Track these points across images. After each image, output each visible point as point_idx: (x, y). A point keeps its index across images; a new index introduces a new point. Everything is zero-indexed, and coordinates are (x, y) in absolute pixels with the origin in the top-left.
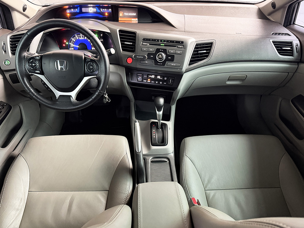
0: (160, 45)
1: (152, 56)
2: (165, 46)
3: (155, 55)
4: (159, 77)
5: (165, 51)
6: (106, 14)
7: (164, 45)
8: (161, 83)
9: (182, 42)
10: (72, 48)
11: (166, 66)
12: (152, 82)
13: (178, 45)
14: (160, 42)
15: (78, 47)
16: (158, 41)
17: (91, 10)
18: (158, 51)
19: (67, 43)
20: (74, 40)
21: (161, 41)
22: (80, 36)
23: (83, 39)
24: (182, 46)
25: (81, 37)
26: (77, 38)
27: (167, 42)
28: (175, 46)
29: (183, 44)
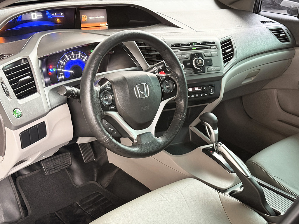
0: (191, 49)
1: (188, 64)
2: (197, 49)
3: (191, 62)
4: (197, 89)
5: (200, 55)
6: (58, 20)
7: (195, 48)
8: (202, 95)
9: (214, 43)
10: (62, 76)
11: (206, 72)
12: (192, 96)
13: (210, 46)
14: (190, 46)
15: (72, 72)
16: (188, 45)
18: (193, 56)
19: (54, 70)
20: (64, 64)
21: (192, 44)
22: (72, 56)
23: (77, 59)
24: (215, 47)
25: (74, 57)
26: (68, 59)
27: (198, 45)
28: (207, 48)
29: (215, 44)
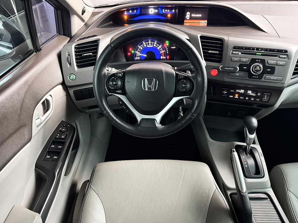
0: (256, 54)
1: (245, 68)
2: (262, 55)
3: (249, 66)
4: (250, 92)
5: (263, 62)
6: (169, 16)
7: (261, 54)
8: (252, 100)
9: (286, 51)
10: (138, 57)
11: (263, 79)
12: (241, 98)
13: (279, 55)
14: (255, 51)
15: (146, 56)
16: (253, 49)
17: (151, 12)
18: (253, 61)
19: (133, 52)
20: (141, 48)
21: (257, 49)
22: (148, 44)
23: (152, 46)
24: (286, 56)
25: (150, 44)
26: (145, 46)
27: (265, 51)
28: (276, 56)
29: (286, 53)
